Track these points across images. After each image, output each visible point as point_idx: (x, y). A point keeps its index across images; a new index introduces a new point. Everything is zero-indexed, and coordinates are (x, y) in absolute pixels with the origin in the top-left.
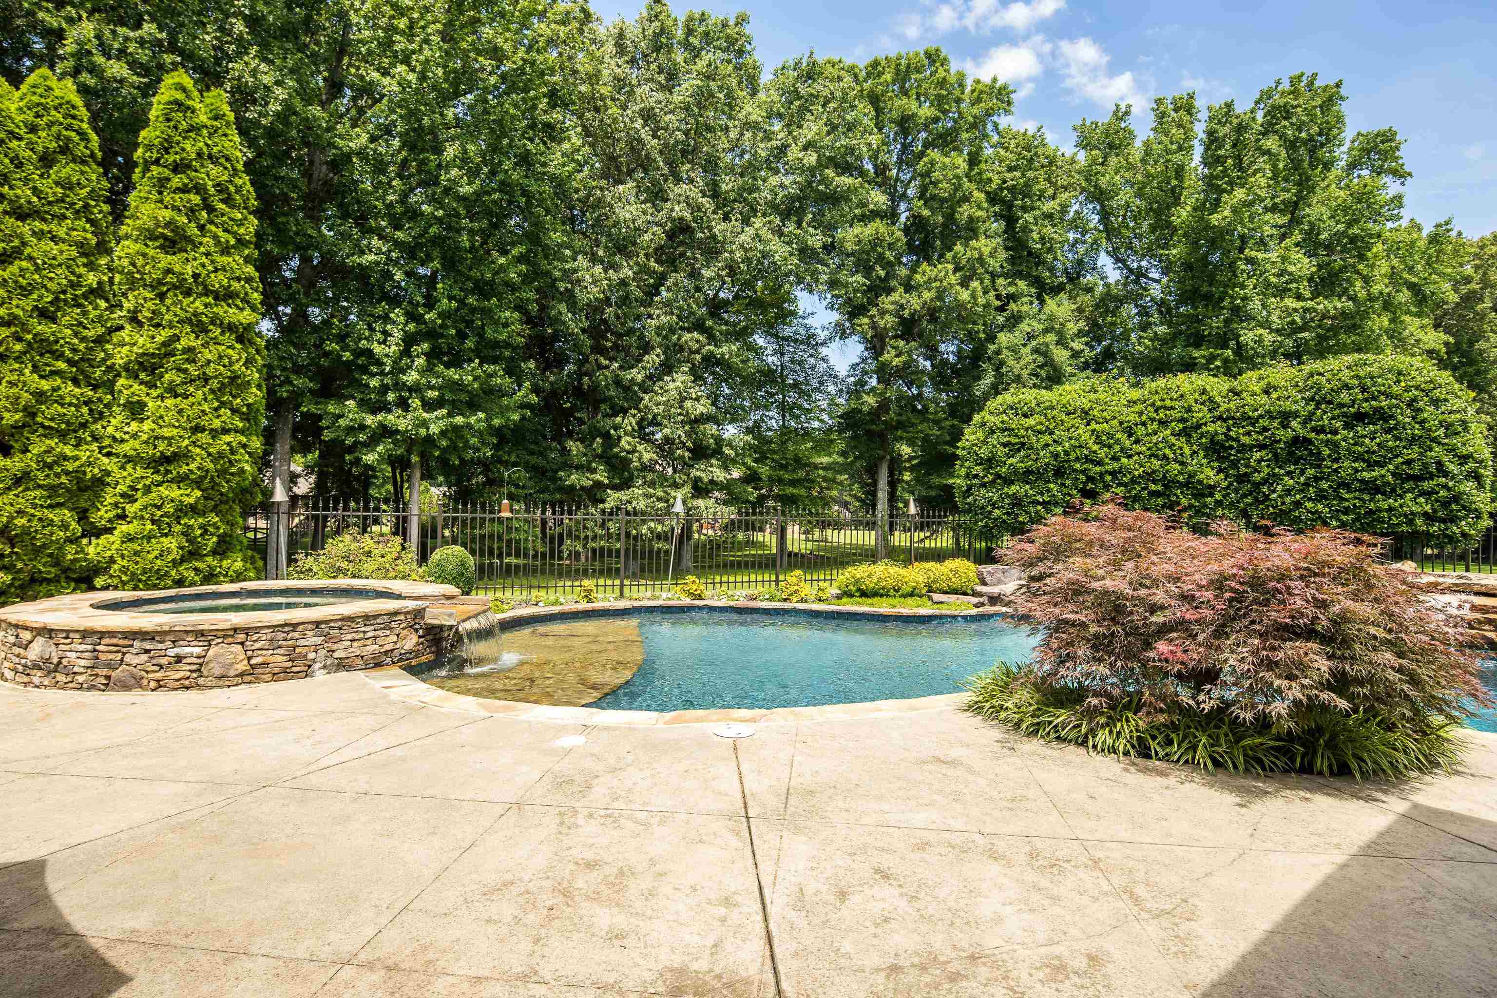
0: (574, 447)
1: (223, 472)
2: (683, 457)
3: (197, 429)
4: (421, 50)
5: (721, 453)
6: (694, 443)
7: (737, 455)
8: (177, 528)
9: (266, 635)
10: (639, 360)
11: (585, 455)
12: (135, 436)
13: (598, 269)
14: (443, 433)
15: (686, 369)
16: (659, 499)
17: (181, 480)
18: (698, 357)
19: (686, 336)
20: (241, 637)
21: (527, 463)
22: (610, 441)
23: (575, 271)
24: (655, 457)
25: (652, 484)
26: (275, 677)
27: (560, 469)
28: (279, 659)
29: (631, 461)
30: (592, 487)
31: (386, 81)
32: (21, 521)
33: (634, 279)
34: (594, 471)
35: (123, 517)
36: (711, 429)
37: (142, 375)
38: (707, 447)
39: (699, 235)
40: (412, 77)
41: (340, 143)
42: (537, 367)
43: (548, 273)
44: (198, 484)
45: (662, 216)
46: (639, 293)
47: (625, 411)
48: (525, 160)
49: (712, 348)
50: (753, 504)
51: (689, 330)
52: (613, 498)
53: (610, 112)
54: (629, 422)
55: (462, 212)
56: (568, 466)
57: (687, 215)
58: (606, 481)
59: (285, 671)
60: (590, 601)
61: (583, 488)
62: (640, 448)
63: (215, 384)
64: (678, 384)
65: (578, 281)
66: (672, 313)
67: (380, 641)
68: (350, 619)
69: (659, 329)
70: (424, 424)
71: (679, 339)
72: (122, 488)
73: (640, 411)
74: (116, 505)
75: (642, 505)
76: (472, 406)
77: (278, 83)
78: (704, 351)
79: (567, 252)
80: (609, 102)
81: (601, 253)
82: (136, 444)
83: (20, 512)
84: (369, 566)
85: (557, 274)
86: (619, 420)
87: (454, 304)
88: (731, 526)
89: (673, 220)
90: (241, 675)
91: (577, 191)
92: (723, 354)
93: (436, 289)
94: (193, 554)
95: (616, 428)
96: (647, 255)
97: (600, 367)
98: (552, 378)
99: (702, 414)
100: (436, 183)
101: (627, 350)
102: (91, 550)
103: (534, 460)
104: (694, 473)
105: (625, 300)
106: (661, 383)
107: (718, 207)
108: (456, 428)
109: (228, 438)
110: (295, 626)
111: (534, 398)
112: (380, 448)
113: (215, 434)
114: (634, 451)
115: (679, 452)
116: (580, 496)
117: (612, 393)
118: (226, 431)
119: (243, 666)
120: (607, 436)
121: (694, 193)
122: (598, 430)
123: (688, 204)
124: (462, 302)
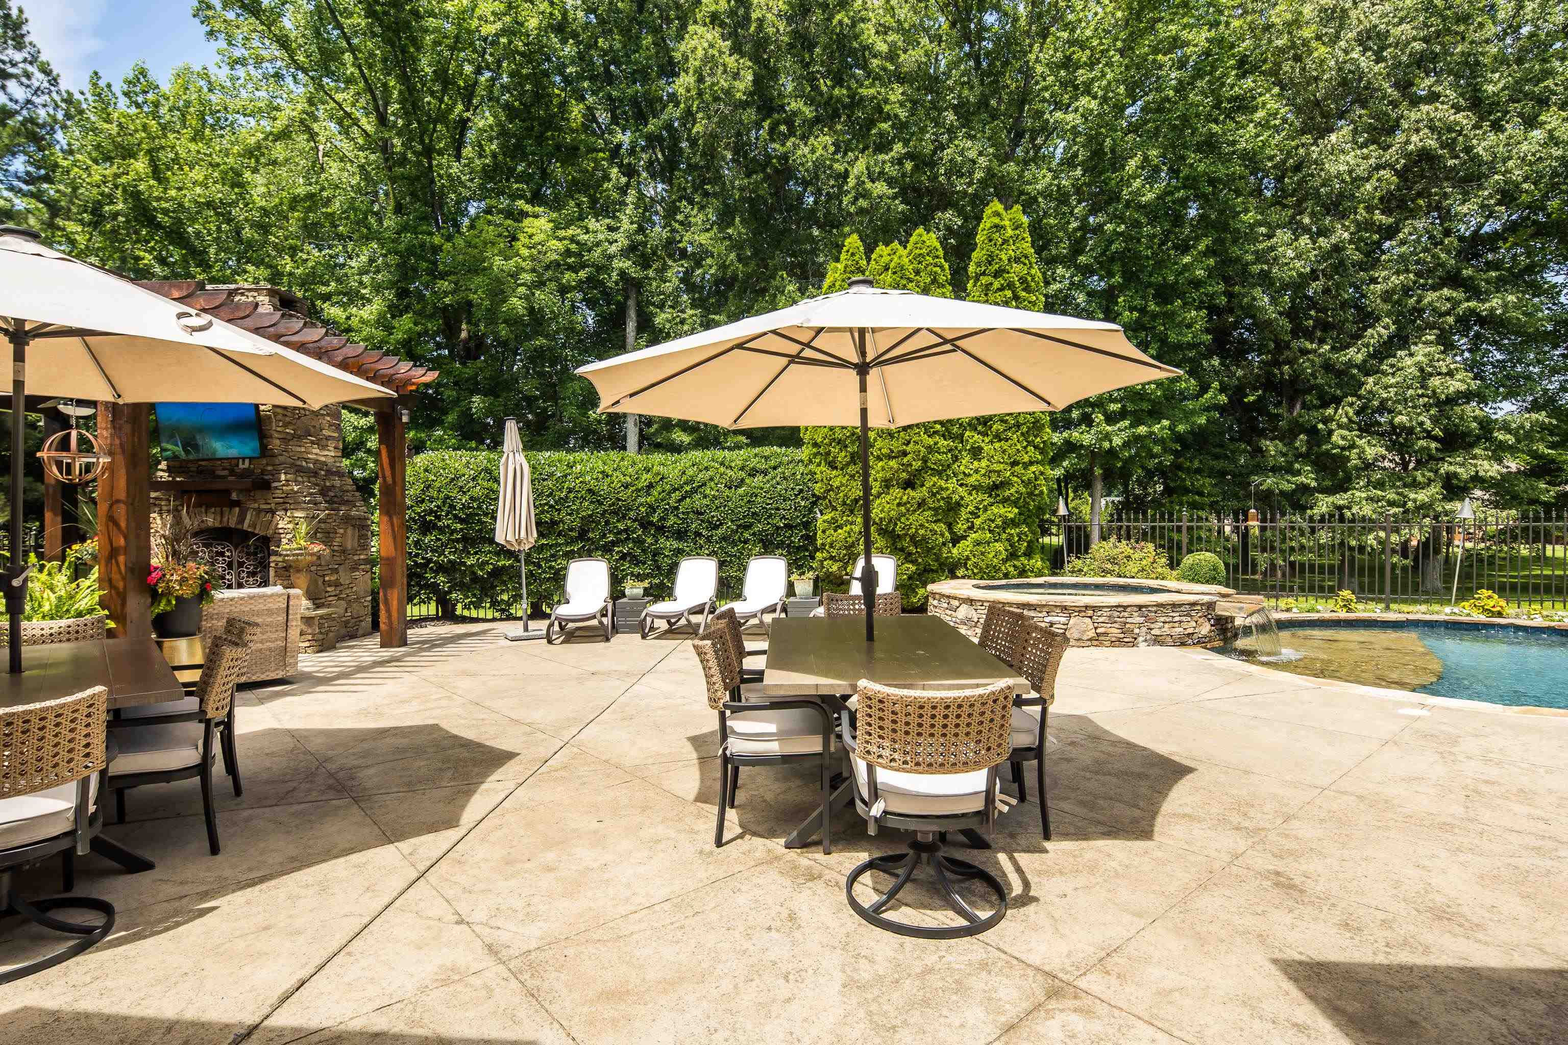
0: (1271, 447)
1: (1031, 494)
2: (1428, 448)
3: (1014, 464)
4: (1104, 75)
5: (1490, 439)
6: (1445, 430)
7: (1518, 441)
8: (1004, 536)
9: (1106, 612)
10: (1358, 336)
11: (1284, 455)
12: (977, 471)
13: (1304, 240)
14: (1126, 445)
15: (1431, 338)
16: (1391, 504)
17: (1005, 501)
18: (1451, 320)
19: (1430, 296)
20: (1090, 613)
21: (1212, 469)
22: (1316, 437)
23: (1272, 248)
24: (1383, 451)
25: (1380, 485)
26: (1113, 644)
27: (1252, 473)
28: (1115, 631)
29: (1348, 459)
30: (1294, 491)
31: (1070, 117)
32: (922, 532)
33: (1351, 242)
34: (1298, 473)
35: (971, 528)
36: (1472, 409)
37: (980, 428)
38: (1468, 433)
39: (1450, 163)
40: (1094, 104)
41: (1029, 188)
42: (1221, 364)
43: (1238, 259)
44: (1015, 504)
45: (1391, 155)
46: (1357, 256)
47: (1337, 401)
48: (1209, 146)
49: (1472, 304)
50: (1547, 506)
51: (1434, 288)
52: (1323, 504)
53: (1316, 54)
54: (1345, 412)
55: (1144, 220)
56: (1260, 469)
57: (1432, 143)
58: (1314, 484)
59: (1119, 640)
60: (1349, 610)
61: (1282, 493)
62: (1359, 442)
63: (1024, 429)
64: (1419, 358)
65: (1276, 259)
66: (1407, 271)
67: (1184, 625)
68: (1161, 605)
69: (1387, 296)
70: (1107, 437)
71: (1419, 301)
72: (971, 508)
73: (1360, 397)
74: (968, 520)
75: (1367, 510)
76: (1155, 414)
77: (981, 154)
78: (1460, 311)
79: (1263, 230)
80: (1314, 44)
81: (1307, 220)
82: (977, 476)
83: (922, 526)
84: (1133, 567)
85: (1249, 257)
86: (1330, 411)
87: (1136, 314)
88: (1507, 535)
89: (1408, 155)
90: (1090, 640)
91: (1271, 158)
92: (1492, 310)
93: (1117, 303)
94: (1013, 555)
95: (1326, 420)
96: (1370, 209)
97: (1304, 352)
98: (1240, 373)
99: (1458, 392)
100: (1118, 199)
101: (1339, 327)
102: (955, 551)
103: (1219, 465)
104: (1445, 468)
105: (1340, 267)
106: (1392, 360)
107: (1482, 119)
108: (1138, 438)
109: (1033, 468)
110: (1125, 607)
111: (1223, 399)
112: (1065, 463)
113: (1026, 466)
114: (1353, 446)
115: (1422, 443)
116: (1279, 502)
117: (1320, 381)
118: (1031, 463)
119: (1091, 634)
120: (1312, 431)
121: (1442, 112)
122: (1302, 425)
123: (1432, 129)
124: (1143, 311)
